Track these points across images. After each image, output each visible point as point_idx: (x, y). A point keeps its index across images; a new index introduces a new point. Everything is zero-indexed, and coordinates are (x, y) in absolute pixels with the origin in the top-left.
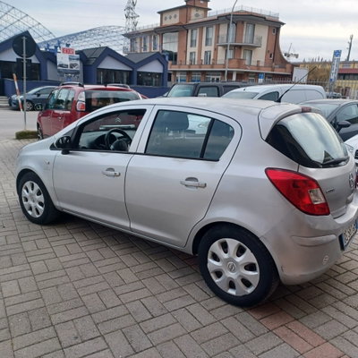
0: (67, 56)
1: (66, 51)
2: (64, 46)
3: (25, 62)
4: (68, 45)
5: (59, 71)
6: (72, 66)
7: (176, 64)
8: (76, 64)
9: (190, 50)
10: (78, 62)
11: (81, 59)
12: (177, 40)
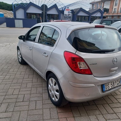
0: (67, 11)
1: (67, 10)
2: (67, 8)
3: (44, 13)
4: (68, 8)
5: (64, 17)
6: (69, 15)
7: (108, 13)
8: (70, 14)
9: (114, 7)
10: (71, 14)
11: (72, 13)
12: (109, 4)
